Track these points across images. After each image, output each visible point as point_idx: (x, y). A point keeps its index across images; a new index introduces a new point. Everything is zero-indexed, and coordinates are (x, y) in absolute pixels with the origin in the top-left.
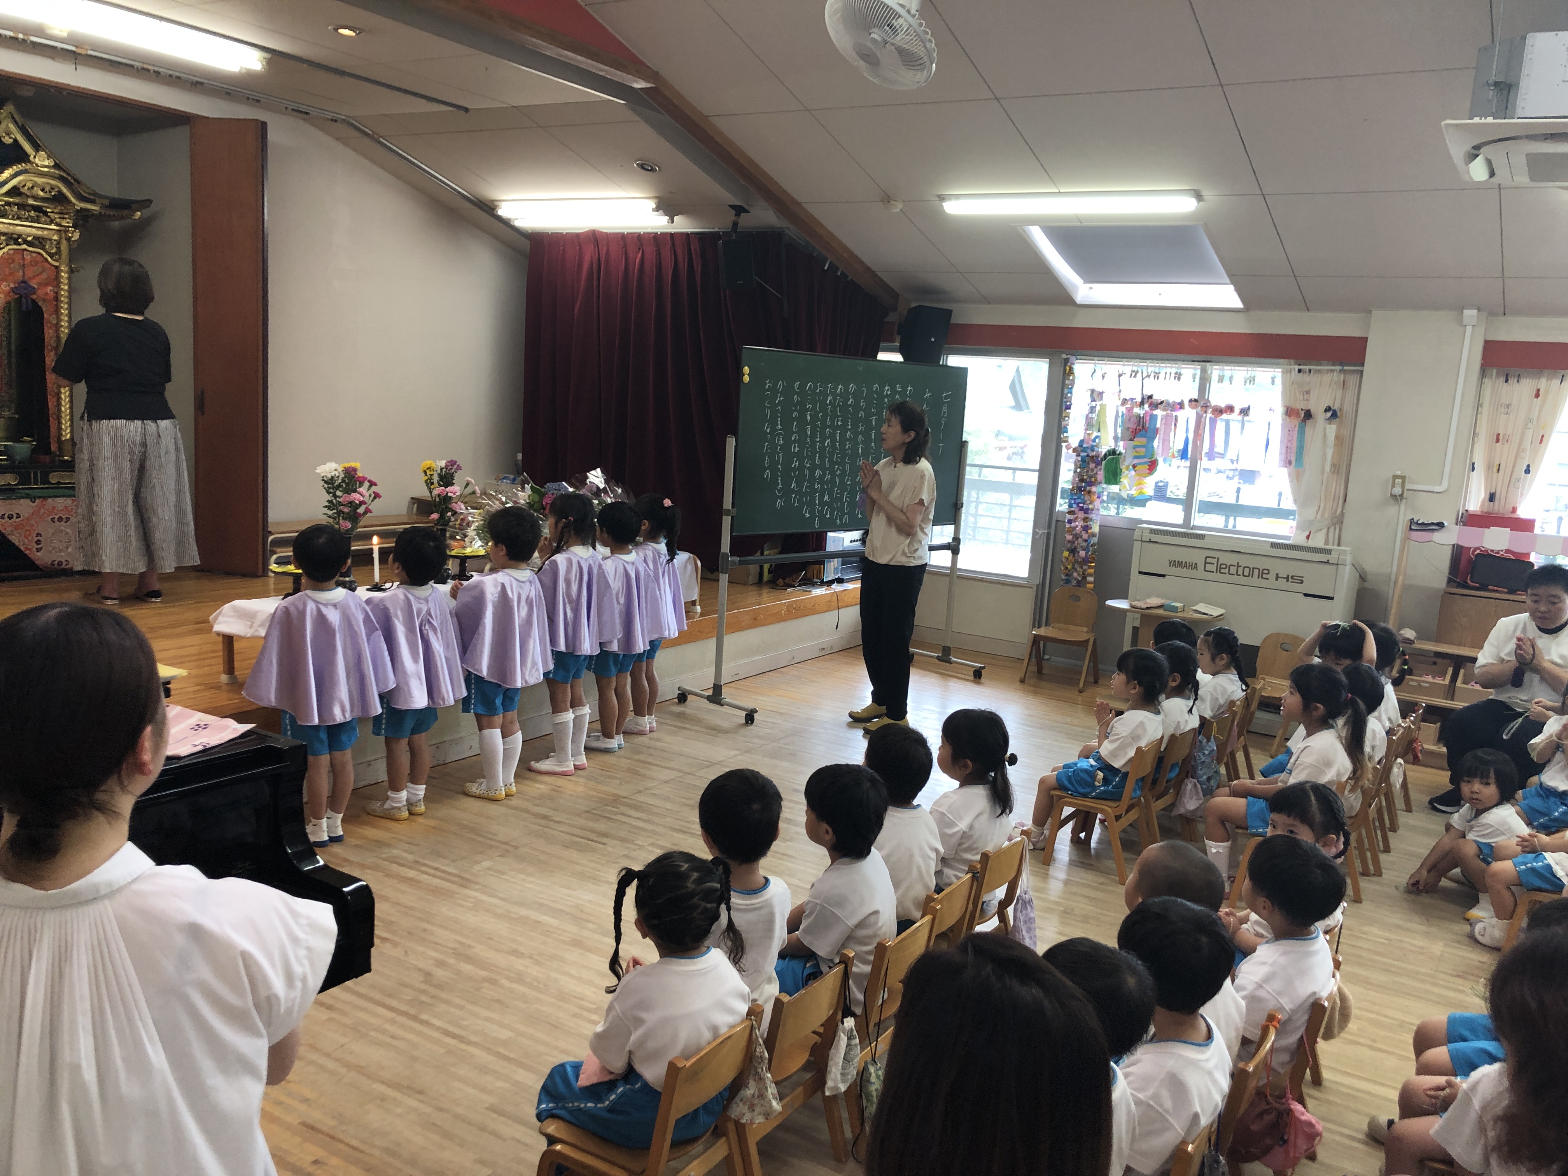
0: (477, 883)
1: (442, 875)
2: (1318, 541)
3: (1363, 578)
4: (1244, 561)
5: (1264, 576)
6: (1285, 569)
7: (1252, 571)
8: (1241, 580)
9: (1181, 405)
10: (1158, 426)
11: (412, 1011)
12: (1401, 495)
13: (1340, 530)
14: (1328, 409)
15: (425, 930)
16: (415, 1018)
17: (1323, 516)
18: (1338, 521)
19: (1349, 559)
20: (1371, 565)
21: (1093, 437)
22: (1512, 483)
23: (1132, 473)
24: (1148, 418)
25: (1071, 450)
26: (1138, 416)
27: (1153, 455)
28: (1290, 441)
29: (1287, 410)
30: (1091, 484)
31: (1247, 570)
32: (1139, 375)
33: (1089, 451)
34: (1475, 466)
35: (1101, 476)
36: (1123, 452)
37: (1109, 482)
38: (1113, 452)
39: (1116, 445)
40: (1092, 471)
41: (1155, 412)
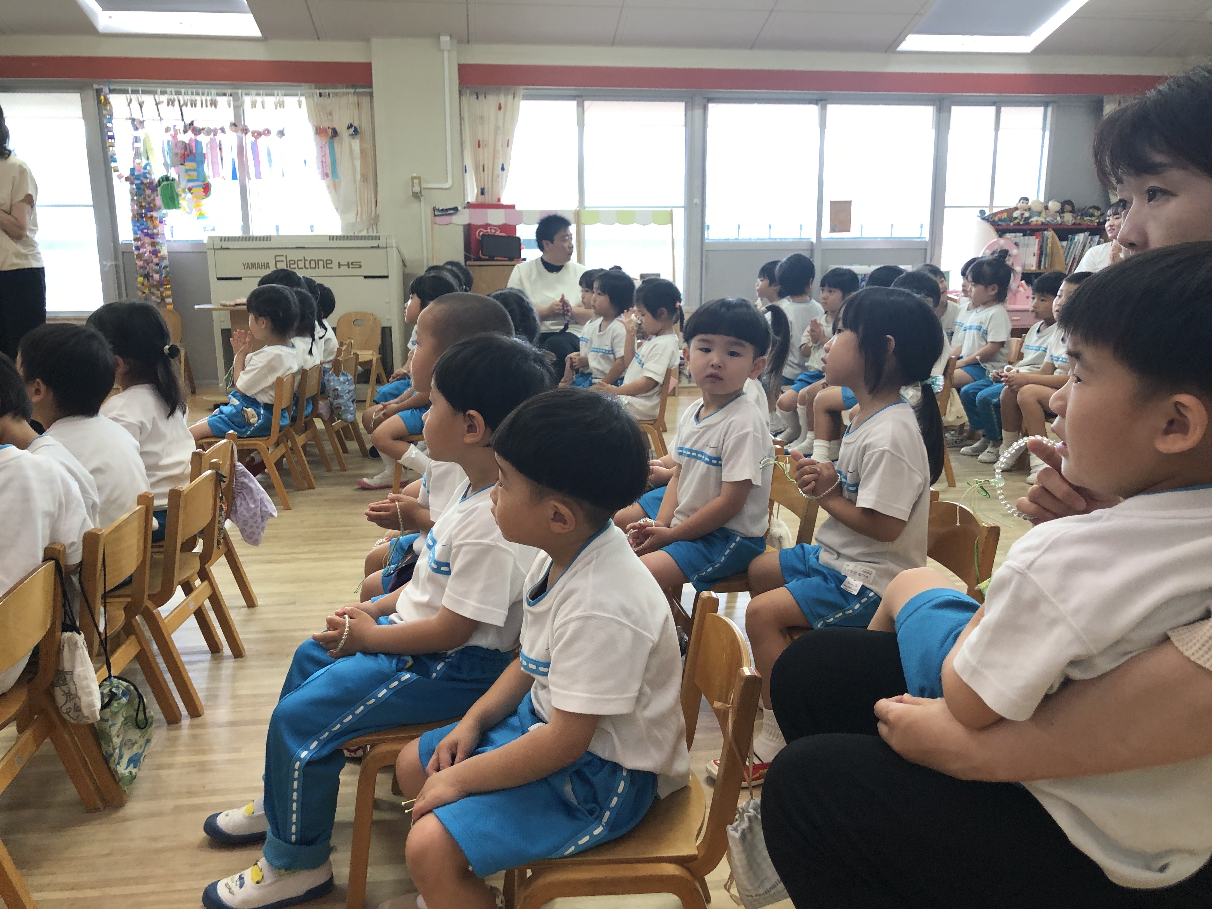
3: (406, 265)
4: (309, 255)
6: (344, 257)
7: (317, 263)
9: (222, 130)
12: (421, 193)
13: (377, 228)
14: (350, 127)
17: (362, 218)
18: (374, 221)
21: (143, 165)
22: (495, 179)
23: (189, 195)
24: (193, 144)
25: (124, 179)
26: (183, 142)
27: (205, 178)
28: (323, 156)
29: (317, 129)
30: (151, 210)
31: (313, 263)
32: (176, 103)
33: (142, 178)
34: (467, 168)
35: (159, 201)
36: (176, 177)
37: (168, 207)
38: (167, 178)
39: (168, 171)
40: (149, 197)
41: (200, 138)
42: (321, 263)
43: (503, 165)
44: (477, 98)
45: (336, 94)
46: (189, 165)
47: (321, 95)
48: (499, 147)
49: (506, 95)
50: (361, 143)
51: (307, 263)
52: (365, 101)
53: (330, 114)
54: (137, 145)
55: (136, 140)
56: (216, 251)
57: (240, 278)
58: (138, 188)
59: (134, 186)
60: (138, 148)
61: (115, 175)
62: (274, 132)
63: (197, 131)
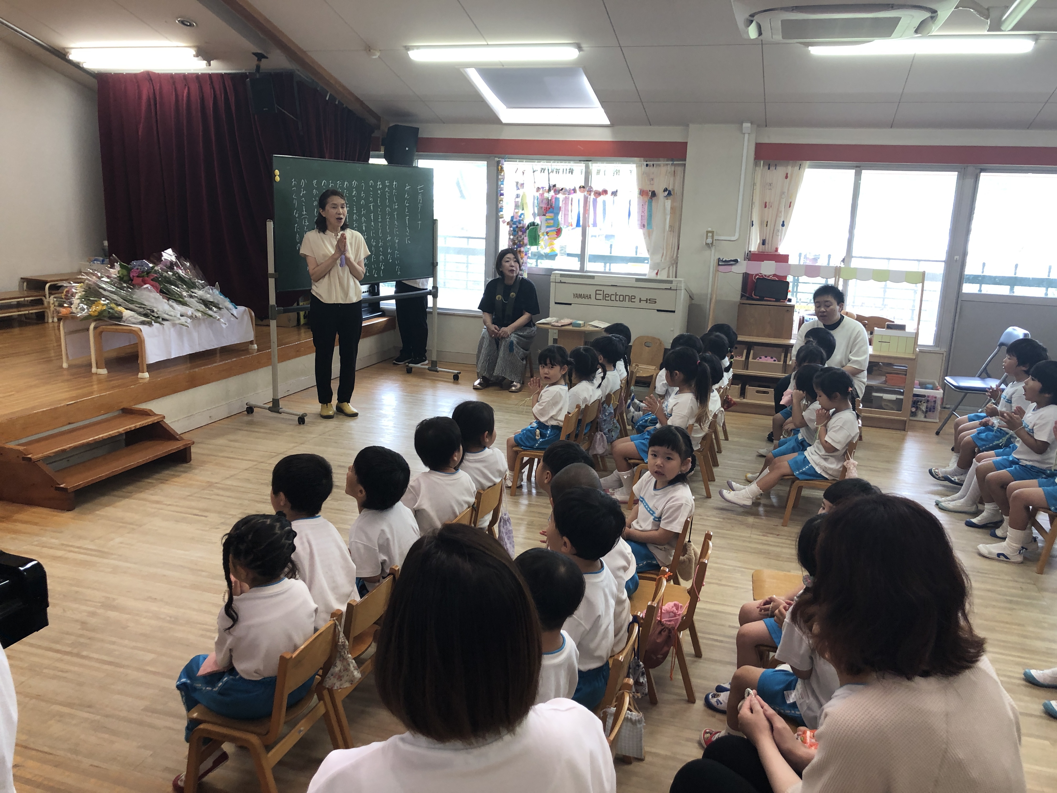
0: (112, 554)
1: (85, 551)
2: (663, 276)
3: (691, 298)
4: (620, 291)
5: (633, 300)
6: (645, 295)
7: (624, 297)
8: (619, 304)
9: (574, 190)
10: (560, 205)
11: (75, 651)
12: (712, 244)
13: (676, 267)
14: (665, 190)
15: (77, 592)
16: (78, 655)
17: (665, 259)
18: (675, 262)
19: (683, 286)
20: (695, 288)
21: (519, 214)
22: (775, 233)
23: (547, 237)
24: (554, 200)
25: (506, 223)
26: (548, 199)
27: (558, 225)
28: (643, 212)
29: (641, 191)
31: (621, 296)
32: (546, 171)
33: (517, 223)
34: (754, 223)
35: (526, 240)
36: (539, 223)
37: (531, 244)
38: (533, 224)
39: (535, 219)
40: (521, 237)
41: (558, 196)
42: (627, 297)
43: (783, 222)
44: (769, 169)
45: (659, 165)
46: (549, 215)
47: (647, 165)
48: (783, 207)
49: (793, 166)
50: (673, 202)
51: (618, 297)
52: (680, 169)
53: (652, 180)
54: (517, 200)
55: (518, 196)
57: (570, 304)
58: (514, 230)
59: (512, 229)
60: (518, 202)
61: (501, 220)
62: (610, 192)
63: (558, 191)
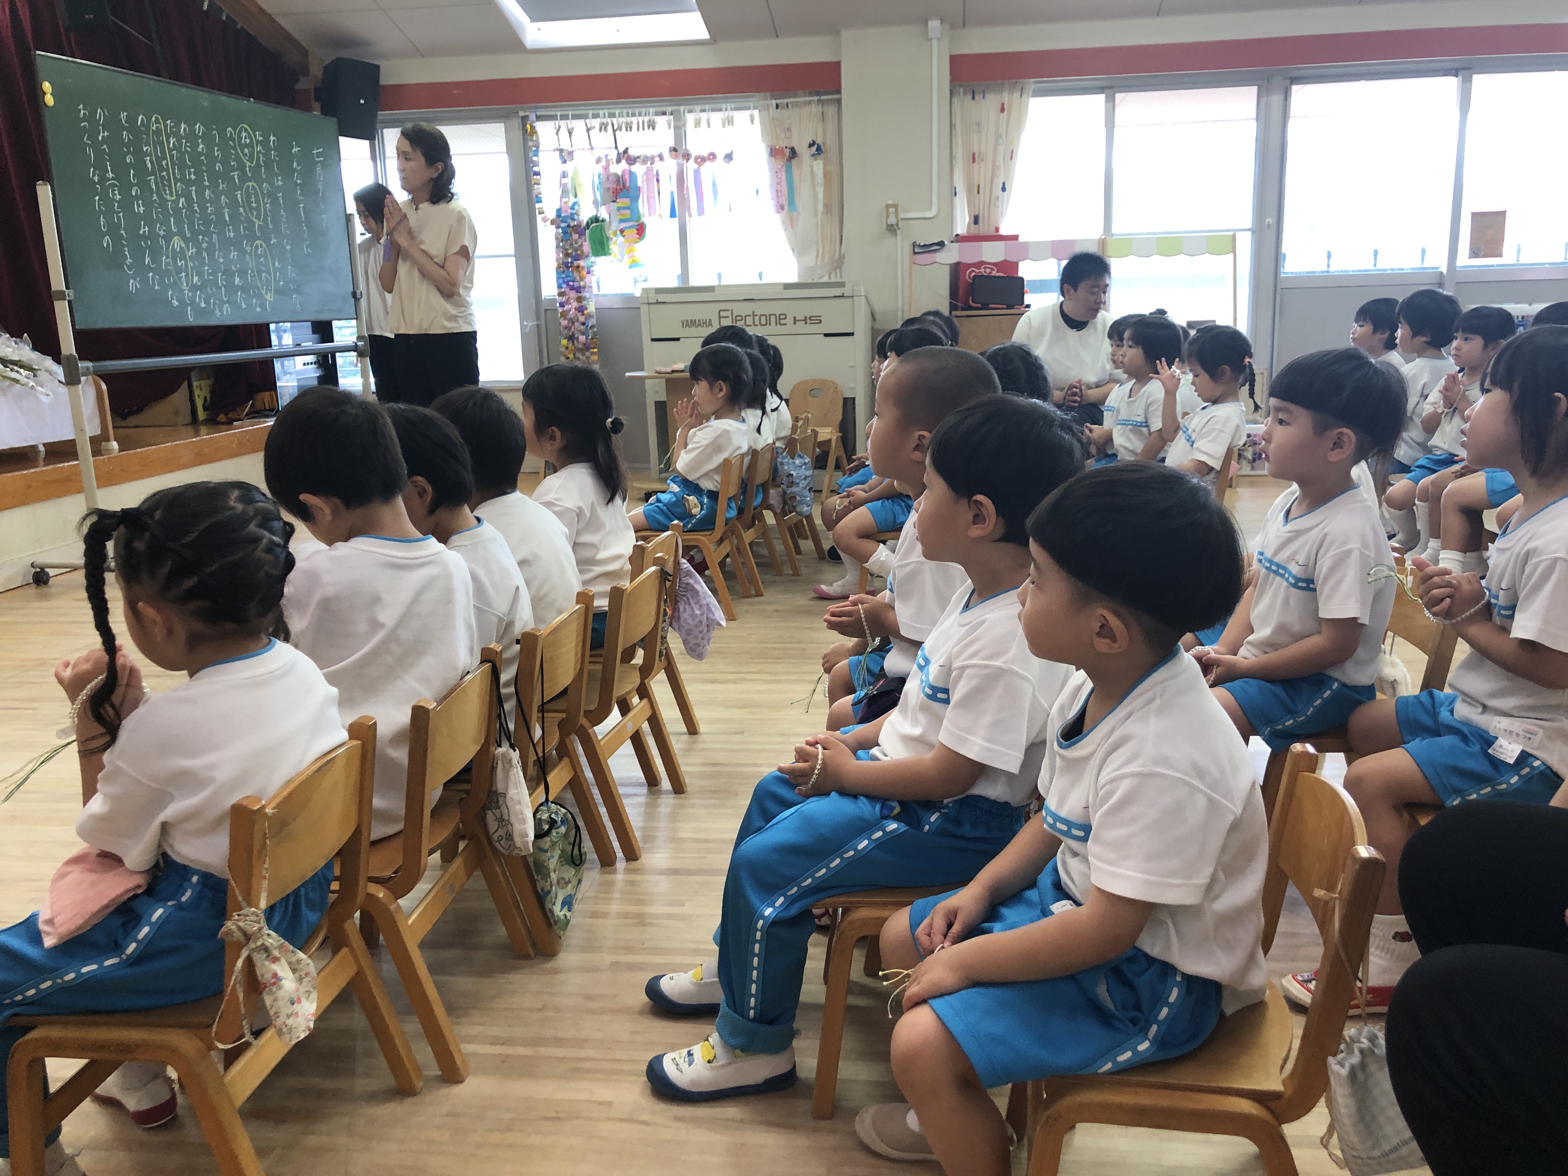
3: (872, 314)
4: (759, 308)
5: (782, 322)
6: (801, 310)
7: (768, 318)
9: (660, 157)
12: (898, 225)
13: (841, 274)
14: (812, 144)
17: (822, 261)
18: (838, 263)
21: (570, 204)
22: (993, 203)
23: (621, 239)
24: (627, 176)
25: (549, 222)
26: (616, 175)
27: (639, 217)
28: (778, 184)
29: (771, 150)
30: (577, 258)
31: (763, 318)
32: (610, 128)
33: (569, 220)
34: (957, 191)
35: (587, 247)
36: (607, 217)
37: (597, 254)
38: (596, 219)
39: (598, 210)
40: (576, 243)
41: (634, 168)
42: (773, 318)
43: (1004, 184)
44: (973, 98)
45: (796, 105)
46: (623, 202)
47: (777, 106)
48: (1000, 161)
49: (1011, 92)
50: (825, 165)
51: (757, 318)
52: (831, 110)
53: (789, 130)
54: (564, 181)
55: (564, 175)
56: (651, 306)
57: (678, 339)
58: (564, 232)
59: (560, 231)
60: (565, 185)
61: (539, 218)
62: (720, 156)
63: (632, 161)
